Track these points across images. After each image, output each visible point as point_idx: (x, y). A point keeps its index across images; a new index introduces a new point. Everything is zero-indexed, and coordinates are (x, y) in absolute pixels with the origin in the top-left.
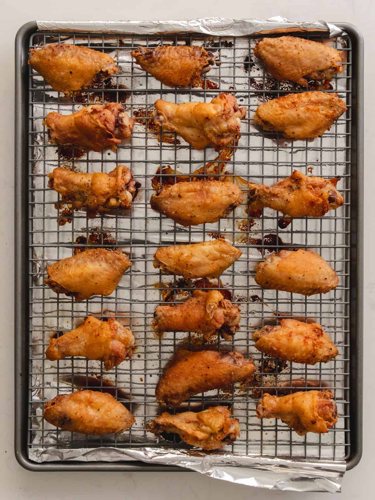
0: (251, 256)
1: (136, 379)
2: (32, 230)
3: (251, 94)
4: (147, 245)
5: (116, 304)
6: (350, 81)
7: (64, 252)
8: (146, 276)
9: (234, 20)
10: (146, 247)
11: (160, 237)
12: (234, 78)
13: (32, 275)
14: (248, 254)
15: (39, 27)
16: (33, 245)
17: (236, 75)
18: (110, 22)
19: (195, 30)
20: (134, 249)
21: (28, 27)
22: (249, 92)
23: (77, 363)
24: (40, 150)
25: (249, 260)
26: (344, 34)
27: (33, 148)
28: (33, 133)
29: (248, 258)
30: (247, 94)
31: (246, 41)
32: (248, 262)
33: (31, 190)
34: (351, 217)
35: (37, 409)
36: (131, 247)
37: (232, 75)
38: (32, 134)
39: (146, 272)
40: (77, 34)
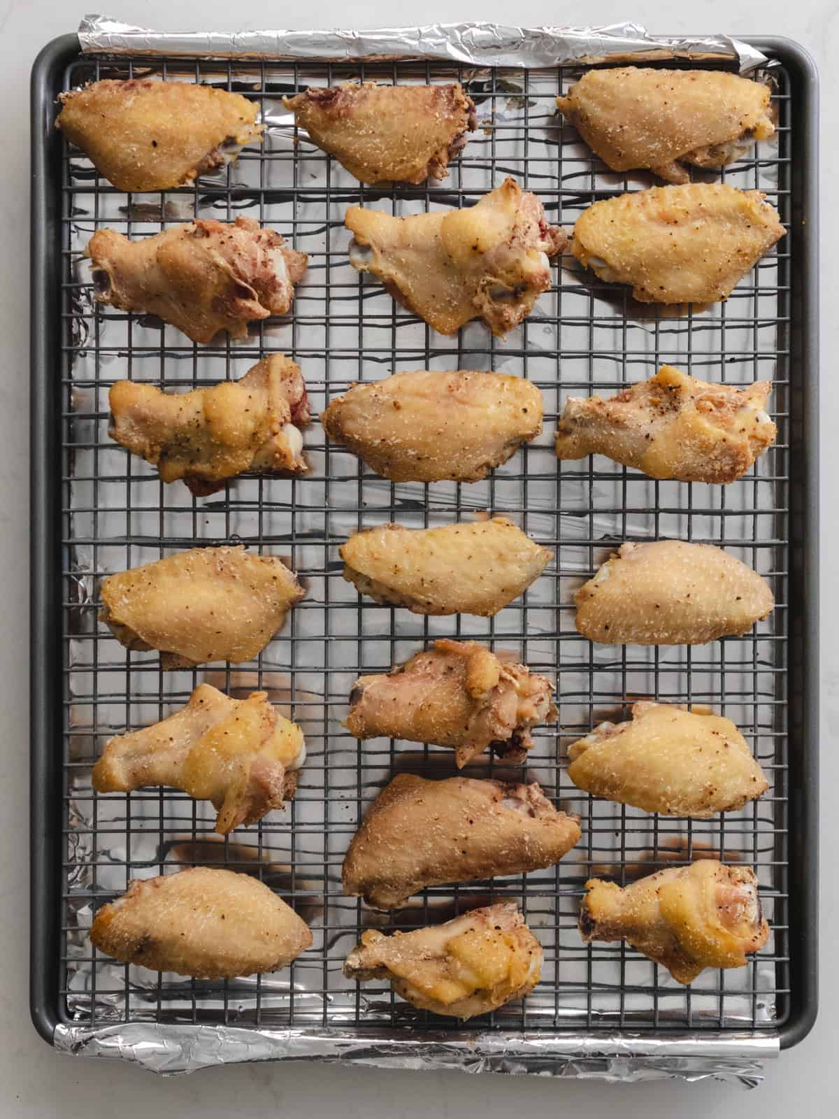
0: (563, 565)
1: (305, 841)
2: (69, 507)
3: (565, 198)
4: (330, 541)
5: (260, 673)
6: (788, 169)
7: (141, 556)
8: (326, 609)
9: (524, 31)
10: (327, 545)
11: (360, 521)
12: (526, 161)
13: (69, 608)
14: (558, 561)
15: (84, 47)
16: (71, 541)
17: (530, 156)
18: (243, 35)
19: (437, 52)
20: (301, 550)
21: (58, 47)
22: (560, 194)
23: (172, 809)
24: (86, 327)
25: (561, 573)
26: (773, 63)
27: (70, 320)
28: (71, 288)
29: (558, 569)
30: (555, 199)
31: (553, 77)
32: (558, 577)
33: (66, 417)
34: (790, 475)
35: (80, 912)
36: (293, 545)
37: (522, 155)
38: (69, 290)
39: (326, 602)
40: (170, 64)
